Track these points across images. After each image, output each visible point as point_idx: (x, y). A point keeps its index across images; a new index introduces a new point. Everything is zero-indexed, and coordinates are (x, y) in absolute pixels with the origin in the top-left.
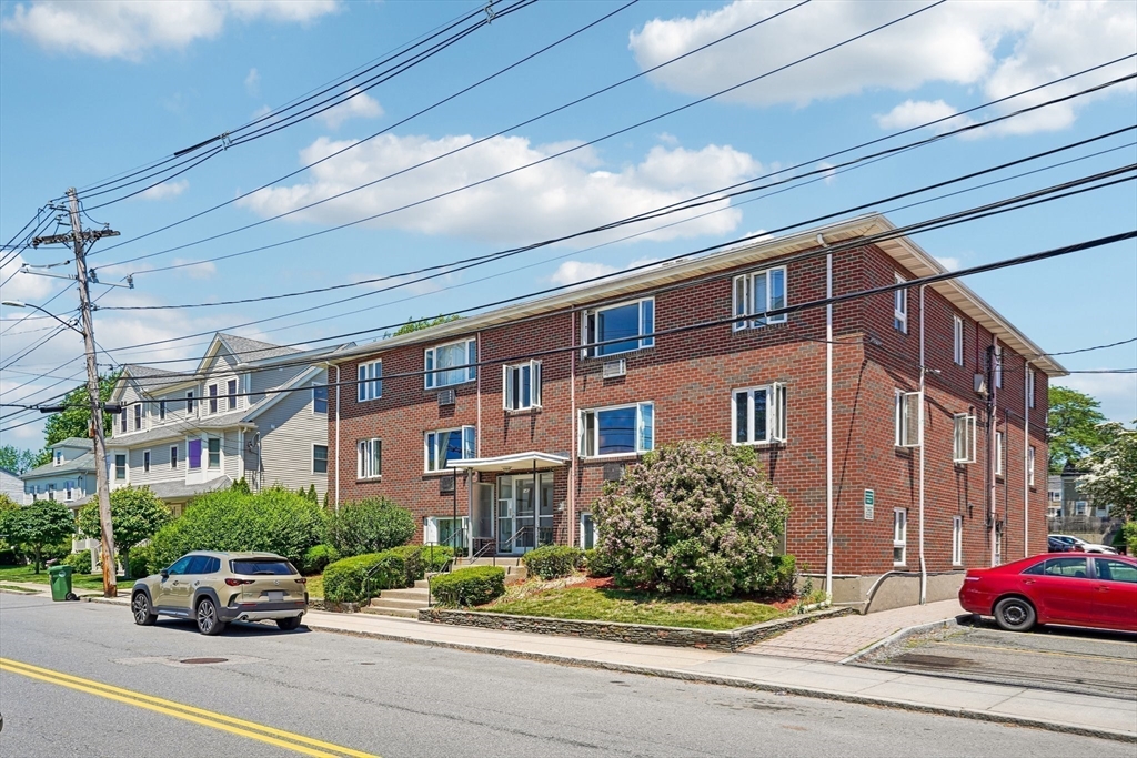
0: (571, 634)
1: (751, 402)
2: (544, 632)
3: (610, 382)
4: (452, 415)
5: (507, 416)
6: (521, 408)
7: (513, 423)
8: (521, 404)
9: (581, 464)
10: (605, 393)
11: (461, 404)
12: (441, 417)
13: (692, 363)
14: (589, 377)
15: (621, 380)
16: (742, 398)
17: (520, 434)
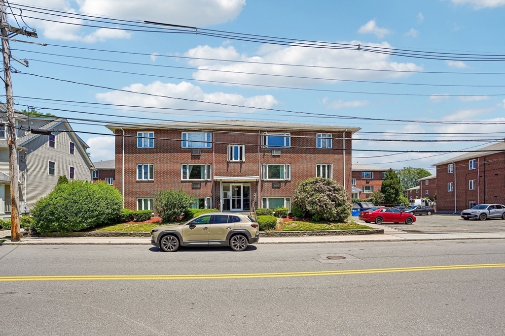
0: (333, 234)
1: (321, 168)
2: (322, 235)
3: (274, 156)
4: (199, 159)
5: (228, 163)
6: (234, 160)
7: (230, 165)
8: (233, 159)
9: (263, 182)
10: (273, 160)
11: (204, 156)
12: (192, 159)
13: (304, 155)
14: (266, 154)
15: (279, 156)
16: (319, 167)
17: (235, 169)
